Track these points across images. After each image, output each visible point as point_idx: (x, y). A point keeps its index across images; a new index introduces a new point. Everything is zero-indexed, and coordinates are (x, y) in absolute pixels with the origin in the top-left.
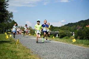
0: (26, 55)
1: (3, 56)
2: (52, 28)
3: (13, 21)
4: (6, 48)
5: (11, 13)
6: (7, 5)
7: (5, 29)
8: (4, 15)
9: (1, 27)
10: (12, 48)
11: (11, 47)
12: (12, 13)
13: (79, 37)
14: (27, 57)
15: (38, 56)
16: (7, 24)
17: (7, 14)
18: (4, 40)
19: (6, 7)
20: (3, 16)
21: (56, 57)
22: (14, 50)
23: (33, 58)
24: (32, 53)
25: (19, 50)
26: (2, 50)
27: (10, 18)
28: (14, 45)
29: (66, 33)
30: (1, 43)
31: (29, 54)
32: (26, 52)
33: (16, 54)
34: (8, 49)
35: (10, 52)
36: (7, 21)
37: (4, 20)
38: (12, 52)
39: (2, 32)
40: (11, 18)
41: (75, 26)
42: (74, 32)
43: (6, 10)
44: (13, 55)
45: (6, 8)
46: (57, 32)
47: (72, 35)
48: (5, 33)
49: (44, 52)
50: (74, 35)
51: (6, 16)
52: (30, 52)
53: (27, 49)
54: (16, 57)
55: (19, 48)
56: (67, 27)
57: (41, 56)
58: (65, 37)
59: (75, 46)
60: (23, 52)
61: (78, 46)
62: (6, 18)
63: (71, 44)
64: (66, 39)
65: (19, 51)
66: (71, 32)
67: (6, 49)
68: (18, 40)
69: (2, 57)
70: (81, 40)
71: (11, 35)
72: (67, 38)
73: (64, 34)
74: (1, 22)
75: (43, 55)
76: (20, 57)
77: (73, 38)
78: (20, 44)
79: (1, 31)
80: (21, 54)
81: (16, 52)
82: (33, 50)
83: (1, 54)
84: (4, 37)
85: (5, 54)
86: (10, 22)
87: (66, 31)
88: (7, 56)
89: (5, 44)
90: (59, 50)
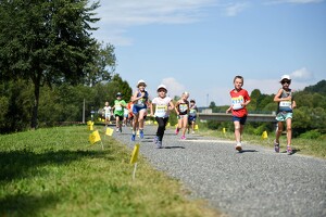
0: (167, 202)
1: (84, 207)
2: (259, 101)
3: (117, 78)
4: (93, 176)
5: (108, 49)
6: (92, 20)
7: (89, 106)
8: (82, 55)
9: (72, 102)
10: (116, 178)
11: (110, 172)
12: (110, 49)
14: (168, 208)
15: (210, 205)
16: (94, 90)
17: (94, 54)
18: (85, 148)
19: (90, 28)
20: (80, 61)
21: (276, 209)
22: (121, 182)
23: (191, 211)
24: (189, 193)
25: (141, 183)
26: (80, 183)
27: (104, 66)
28: (122, 167)
29: (313, 119)
30: (75, 160)
31: (175, 199)
32: (167, 192)
33: (129, 199)
34: (100, 180)
35: (109, 191)
36: (94, 79)
37: (83, 75)
38: (115, 190)
39: (78, 120)
40: (108, 68)
43: (91, 37)
44: (121, 203)
45: (89, 32)
48: (90, 122)
49: (231, 189)
51: (90, 60)
52: (179, 191)
53: (169, 178)
54: (131, 209)
55: (140, 176)
56: (316, 94)
57: (220, 204)
58: (309, 134)
60: (154, 191)
62: (91, 67)
64: (310, 141)
65: (139, 188)
67: (93, 181)
68: (138, 146)
69: (81, 209)
71: (110, 131)
72: (316, 137)
73: (304, 123)
74: (72, 84)
75: (229, 202)
76: (143, 208)
78: (142, 162)
79: (75, 114)
80: (147, 199)
81: (130, 192)
82: (189, 184)
83: (75, 197)
84: (85, 137)
85: (91, 199)
86: (104, 82)
87: (309, 110)
88: (99, 206)
89: (88, 161)
90: (288, 182)
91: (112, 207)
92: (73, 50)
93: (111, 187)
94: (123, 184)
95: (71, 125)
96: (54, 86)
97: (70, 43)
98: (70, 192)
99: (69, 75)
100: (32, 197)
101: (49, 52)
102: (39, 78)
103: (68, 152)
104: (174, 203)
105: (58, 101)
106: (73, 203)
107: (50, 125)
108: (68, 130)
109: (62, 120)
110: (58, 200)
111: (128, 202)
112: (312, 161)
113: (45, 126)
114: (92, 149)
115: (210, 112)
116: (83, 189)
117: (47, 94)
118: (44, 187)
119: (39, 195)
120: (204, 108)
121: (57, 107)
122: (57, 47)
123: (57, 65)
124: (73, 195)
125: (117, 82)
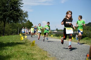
0: (43, 58)
1: (19, 59)
3: (29, 21)
4: (21, 50)
5: (26, 12)
6: (21, 4)
7: (20, 30)
8: (18, 14)
9: (15, 28)
10: (28, 51)
11: (26, 49)
12: (27, 12)
14: (44, 59)
15: (56, 59)
16: (21, 25)
17: (22, 14)
18: (19, 42)
19: (20, 6)
20: (17, 16)
24: (50, 55)
25: (36, 52)
26: (17, 52)
27: (25, 17)
28: (30, 47)
29: (87, 34)
30: (16, 45)
32: (43, 55)
33: (32, 57)
34: (24, 51)
35: (26, 54)
36: (22, 21)
37: (18, 20)
38: (28, 54)
40: (26, 18)
43: (21, 9)
44: (30, 58)
45: (20, 7)
46: (76, 32)
48: (20, 34)
49: (62, 54)
51: (20, 16)
52: (47, 55)
53: (44, 51)
55: (35, 50)
56: (88, 26)
57: (59, 59)
58: (86, 38)
60: (39, 54)
62: (21, 18)
64: (86, 40)
65: (35, 54)
67: (21, 52)
71: (26, 37)
72: (88, 39)
73: (84, 35)
74: (15, 23)
76: (36, 59)
78: (36, 46)
79: (16, 32)
80: (37, 57)
81: (32, 55)
82: (50, 53)
83: (16, 56)
84: (19, 38)
85: (21, 57)
86: (25, 22)
87: (86, 31)
88: (23, 59)
89: (20, 45)
90: (79, 52)
91: (27, 59)
92: (16, 13)
93: (27, 53)
94: (30, 52)
95: (15, 35)
96: (10, 23)
97: (15, 11)
98: (14, 55)
99: (14, 20)
100: (3, 56)
101: (8, 13)
102: (5, 21)
103: (14, 43)
104: (45, 58)
105: (11, 28)
106: (15, 58)
107: (8, 35)
108: (14, 36)
109: (12, 33)
110: (11, 57)
111: (32, 58)
112: (87, 46)
113: (7, 35)
114: (21, 42)
115: (56, 31)
116: (18, 54)
117: (7, 26)
118: (6, 53)
119: (5, 56)
120: (55, 30)
121: (11, 29)
122: (11, 12)
123: (10, 17)
124: (15, 56)
125: (28, 22)
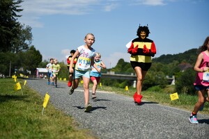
0: (64, 131)
1: (10, 133)
2: (123, 66)
3: (33, 48)
4: (16, 112)
6: (18, 11)
7: (14, 66)
9: (2, 63)
10: (31, 114)
11: (27, 110)
12: (29, 29)
13: (185, 89)
14: (65, 134)
15: (91, 133)
16: (17, 55)
17: (18, 33)
18: (11, 93)
19: (16, 16)
20: (9, 36)
21: (133, 136)
22: (35, 117)
23: (79, 137)
24: (78, 125)
25: (47, 118)
26: (8, 117)
27: (24, 40)
28: (35, 107)
29: (157, 79)
30: (4, 101)
31: (69, 129)
32: (64, 124)
33: (39, 128)
34: (21, 115)
35: (27, 122)
36: (18, 48)
37: (11, 46)
38: (30, 122)
39: (7, 74)
40: (27, 42)
41: (177, 62)
42: (173, 77)
43: (17, 21)
44: (34, 131)
45: (15, 18)
47: (170, 83)
48: (14, 77)
49: (105, 123)
50: (173, 83)
51: (16, 36)
52: (71, 124)
53: (65, 115)
54: (40, 135)
56: (159, 63)
57: (98, 133)
58: (154, 88)
59: (178, 109)
60: (55, 123)
61: (184, 110)
62: (16, 40)
63: (168, 106)
65: (46, 121)
66: (167, 77)
67: (16, 116)
69: (8, 135)
70: (190, 97)
72: (158, 91)
73: (151, 81)
74: (3, 51)
75: (103, 131)
76: (49, 134)
77: (173, 89)
79: (4, 71)
80: (51, 128)
81: (40, 124)
82: (78, 119)
84: (11, 86)
85: (15, 128)
86: (24, 51)
87: (155, 73)
88: (20, 132)
89: (13, 102)
91: (28, 133)
92: (5, 29)
93: (28, 120)
104: (68, 131)
111: (38, 130)
114: (16, 94)
116: (10, 121)
124: (3, 125)
125: (32, 51)
